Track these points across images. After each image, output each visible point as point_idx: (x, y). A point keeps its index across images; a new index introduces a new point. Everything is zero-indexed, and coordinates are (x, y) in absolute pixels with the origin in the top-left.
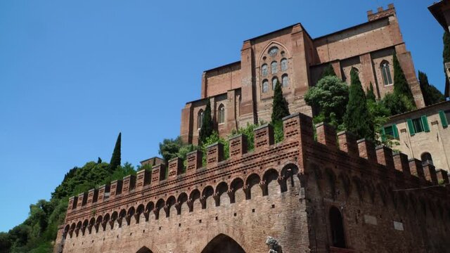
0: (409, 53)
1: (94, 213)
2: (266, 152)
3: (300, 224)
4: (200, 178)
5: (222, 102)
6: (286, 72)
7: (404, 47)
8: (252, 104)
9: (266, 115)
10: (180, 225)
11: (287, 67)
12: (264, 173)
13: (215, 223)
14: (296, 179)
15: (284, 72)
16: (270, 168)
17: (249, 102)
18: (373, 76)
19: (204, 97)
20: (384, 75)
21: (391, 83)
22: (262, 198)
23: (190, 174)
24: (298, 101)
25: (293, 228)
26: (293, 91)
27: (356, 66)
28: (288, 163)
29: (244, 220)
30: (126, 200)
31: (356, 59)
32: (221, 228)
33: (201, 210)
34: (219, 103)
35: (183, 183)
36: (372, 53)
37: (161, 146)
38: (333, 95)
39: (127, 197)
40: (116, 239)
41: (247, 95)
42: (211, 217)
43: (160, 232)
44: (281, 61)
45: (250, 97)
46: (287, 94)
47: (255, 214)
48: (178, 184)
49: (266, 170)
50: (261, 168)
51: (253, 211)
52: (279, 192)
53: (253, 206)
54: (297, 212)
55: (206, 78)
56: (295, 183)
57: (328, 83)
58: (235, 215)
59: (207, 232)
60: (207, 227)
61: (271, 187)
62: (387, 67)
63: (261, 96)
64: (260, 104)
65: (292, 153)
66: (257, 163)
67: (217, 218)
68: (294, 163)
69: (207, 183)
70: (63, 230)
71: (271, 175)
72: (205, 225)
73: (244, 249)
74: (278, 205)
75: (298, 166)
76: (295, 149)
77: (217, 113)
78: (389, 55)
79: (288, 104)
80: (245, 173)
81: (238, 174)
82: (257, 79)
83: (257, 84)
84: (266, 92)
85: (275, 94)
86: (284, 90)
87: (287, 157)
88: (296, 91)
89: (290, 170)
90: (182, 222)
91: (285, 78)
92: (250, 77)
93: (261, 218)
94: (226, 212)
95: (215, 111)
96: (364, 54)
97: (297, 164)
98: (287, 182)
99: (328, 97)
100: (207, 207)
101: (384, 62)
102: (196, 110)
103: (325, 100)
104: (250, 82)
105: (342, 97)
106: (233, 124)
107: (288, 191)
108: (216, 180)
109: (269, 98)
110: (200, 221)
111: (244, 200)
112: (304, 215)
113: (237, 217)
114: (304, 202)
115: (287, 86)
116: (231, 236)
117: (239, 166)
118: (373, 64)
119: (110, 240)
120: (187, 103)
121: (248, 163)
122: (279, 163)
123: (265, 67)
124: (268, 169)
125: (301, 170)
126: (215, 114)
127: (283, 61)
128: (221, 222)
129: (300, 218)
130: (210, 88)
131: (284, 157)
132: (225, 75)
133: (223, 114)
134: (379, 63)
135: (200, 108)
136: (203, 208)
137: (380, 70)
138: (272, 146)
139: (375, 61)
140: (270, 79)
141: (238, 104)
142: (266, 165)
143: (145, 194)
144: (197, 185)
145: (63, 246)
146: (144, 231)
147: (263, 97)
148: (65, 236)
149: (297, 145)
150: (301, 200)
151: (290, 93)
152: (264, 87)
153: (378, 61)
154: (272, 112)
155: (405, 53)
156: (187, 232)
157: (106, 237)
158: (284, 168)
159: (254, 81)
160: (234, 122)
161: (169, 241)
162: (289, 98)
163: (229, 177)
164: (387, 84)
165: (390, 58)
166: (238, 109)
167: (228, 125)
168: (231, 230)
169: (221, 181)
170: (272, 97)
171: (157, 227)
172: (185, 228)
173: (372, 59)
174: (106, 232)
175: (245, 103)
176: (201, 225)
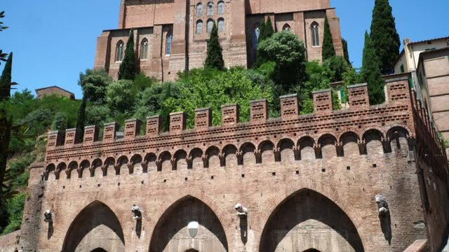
0: (338, 19)
1: (100, 154)
2: (366, 111)
3: (410, 186)
4: (272, 129)
5: (146, 36)
6: (223, 16)
7: (334, 13)
8: (184, 44)
9: (198, 57)
10: (243, 176)
11: (223, 11)
12: (363, 132)
13: (296, 177)
14: (403, 141)
15: (221, 16)
16: (372, 128)
17: (181, 41)
18: (304, 36)
19: (121, 28)
20: (313, 36)
21: (318, 45)
22: (359, 156)
23: (257, 123)
24: (234, 49)
25: (401, 188)
26: (228, 37)
27: (289, 23)
28: (395, 125)
29: (336, 177)
30: (155, 143)
31: (289, 15)
32: (304, 181)
33: (273, 162)
34: (142, 37)
35: (247, 132)
36: (305, 12)
37: (82, 76)
38: (291, 50)
39: (156, 139)
40: (140, 184)
41: (180, 34)
42: (289, 170)
43: (212, 181)
44: (218, 3)
45: (183, 37)
46: (221, 40)
47: (351, 172)
48: (239, 132)
49: (366, 130)
50: (360, 127)
51: (348, 168)
52: (381, 152)
53: (349, 164)
54: (406, 174)
55: (125, 5)
56: (402, 146)
57: (286, 37)
58: (324, 170)
59: (284, 185)
60: (284, 180)
61: (371, 147)
62: (317, 29)
63: (194, 37)
64: (192, 46)
65: (399, 116)
66: (354, 121)
67: (297, 172)
68: (403, 126)
69: (283, 135)
70: (43, 170)
71: (373, 135)
72: (281, 178)
73: (338, 204)
74: (381, 164)
75: (408, 130)
76: (404, 113)
77: (139, 47)
78: (320, 17)
79: (222, 50)
80: (337, 130)
81: (327, 130)
82: (191, 18)
83: (191, 24)
84: (199, 34)
85: (211, 38)
86: (220, 35)
87: (393, 120)
88: (233, 38)
89: (397, 133)
90: (246, 173)
91: (221, 22)
92: (185, 15)
93: (359, 176)
94: (311, 168)
95: (137, 45)
96: (298, 12)
97: (406, 128)
98: (392, 144)
99: (287, 51)
100: (282, 160)
101: (315, 23)
102: (115, 40)
103: (283, 54)
104: (183, 20)
105: (298, 53)
106: (158, 62)
107: (393, 152)
108: (297, 133)
109: (202, 41)
110: (274, 174)
111: (335, 157)
112: (414, 177)
113: (326, 173)
114: (414, 165)
115: (222, 31)
116: (319, 191)
117: (329, 122)
118: (305, 24)
119: (130, 185)
120: (104, 31)
121: (341, 120)
122: (383, 125)
123: (200, 7)
124: (368, 129)
125: (412, 134)
126: (137, 48)
127: (220, 4)
128: (303, 176)
129: (409, 179)
130: (128, 17)
131: (391, 119)
132: (148, 6)
133: (146, 49)
134: (310, 23)
135: (119, 39)
136: (276, 160)
137: (310, 30)
138: (373, 106)
139: (307, 20)
140: (205, 20)
141: (164, 41)
142: (367, 125)
143: (186, 139)
144: (270, 136)
145: (43, 188)
146: (186, 179)
147: (196, 39)
148: (46, 177)
149: (407, 109)
150: (409, 162)
151: (225, 39)
152: (198, 28)
153: (309, 21)
154: (206, 56)
155: (334, 19)
156: (256, 184)
157: (122, 182)
158: (390, 130)
159: (187, 19)
160: (160, 60)
161: (229, 191)
162: (223, 44)
163: (316, 132)
164: (314, 45)
165: (320, 21)
166: (164, 46)
167: (153, 62)
168: (319, 185)
169: (305, 135)
170: (206, 40)
171: (207, 175)
172: (251, 179)
173: (305, 18)
174: (121, 177)
175: (175, 42)
176: (276, 177)
